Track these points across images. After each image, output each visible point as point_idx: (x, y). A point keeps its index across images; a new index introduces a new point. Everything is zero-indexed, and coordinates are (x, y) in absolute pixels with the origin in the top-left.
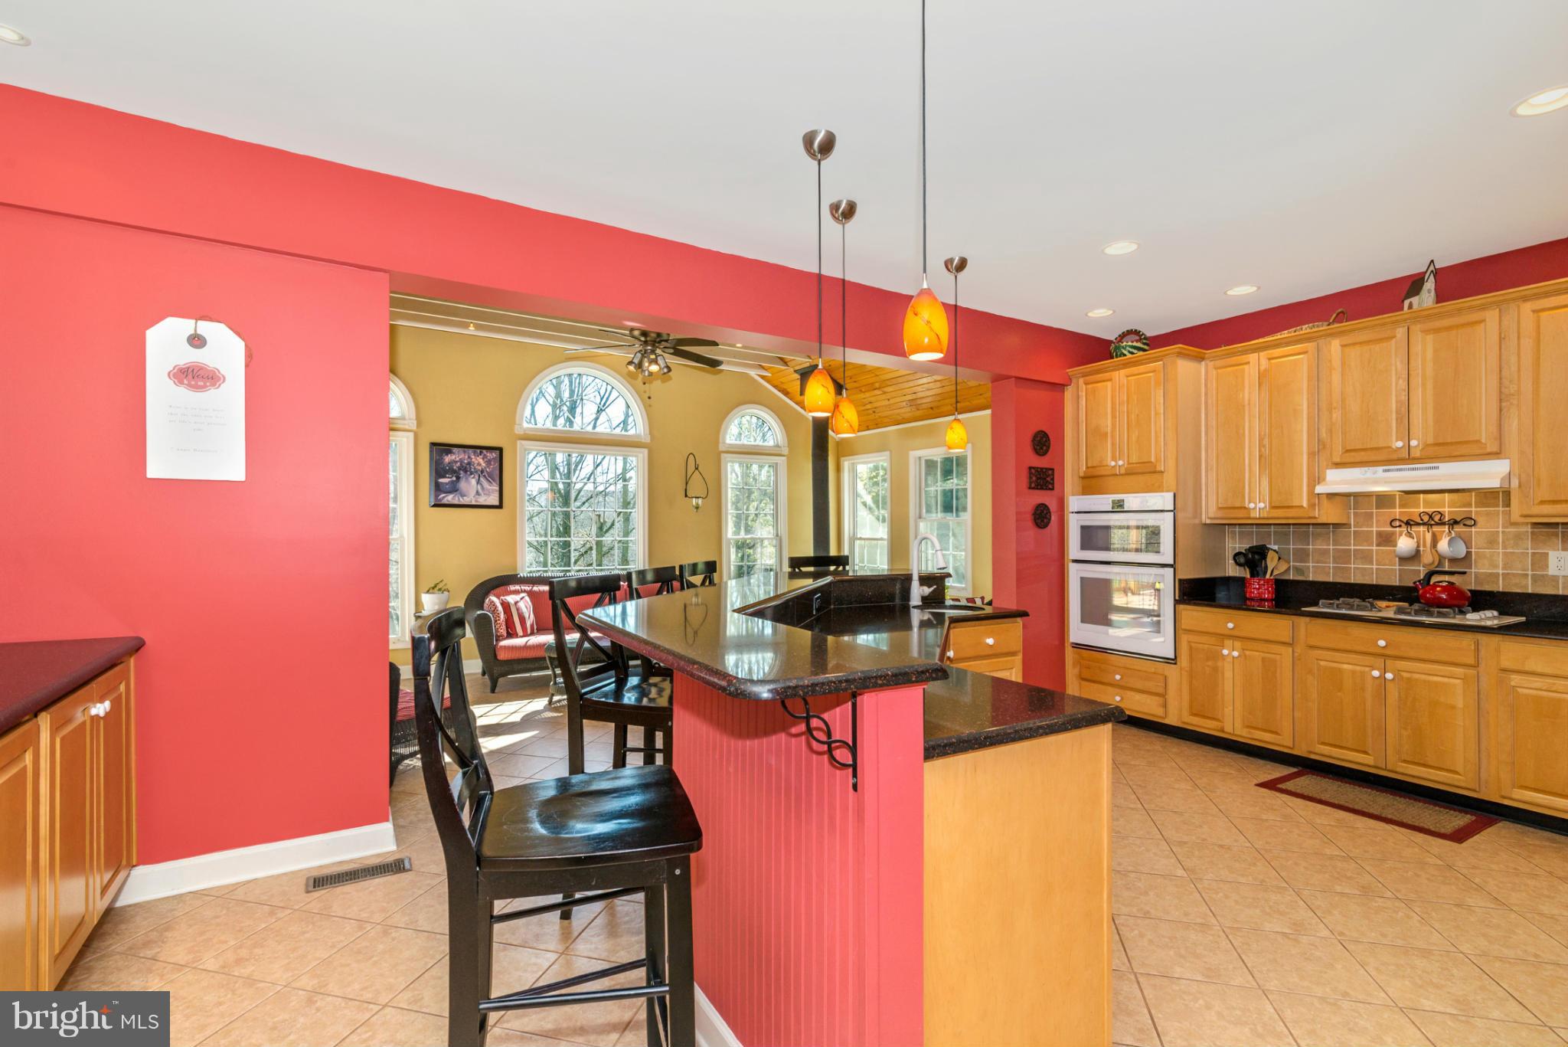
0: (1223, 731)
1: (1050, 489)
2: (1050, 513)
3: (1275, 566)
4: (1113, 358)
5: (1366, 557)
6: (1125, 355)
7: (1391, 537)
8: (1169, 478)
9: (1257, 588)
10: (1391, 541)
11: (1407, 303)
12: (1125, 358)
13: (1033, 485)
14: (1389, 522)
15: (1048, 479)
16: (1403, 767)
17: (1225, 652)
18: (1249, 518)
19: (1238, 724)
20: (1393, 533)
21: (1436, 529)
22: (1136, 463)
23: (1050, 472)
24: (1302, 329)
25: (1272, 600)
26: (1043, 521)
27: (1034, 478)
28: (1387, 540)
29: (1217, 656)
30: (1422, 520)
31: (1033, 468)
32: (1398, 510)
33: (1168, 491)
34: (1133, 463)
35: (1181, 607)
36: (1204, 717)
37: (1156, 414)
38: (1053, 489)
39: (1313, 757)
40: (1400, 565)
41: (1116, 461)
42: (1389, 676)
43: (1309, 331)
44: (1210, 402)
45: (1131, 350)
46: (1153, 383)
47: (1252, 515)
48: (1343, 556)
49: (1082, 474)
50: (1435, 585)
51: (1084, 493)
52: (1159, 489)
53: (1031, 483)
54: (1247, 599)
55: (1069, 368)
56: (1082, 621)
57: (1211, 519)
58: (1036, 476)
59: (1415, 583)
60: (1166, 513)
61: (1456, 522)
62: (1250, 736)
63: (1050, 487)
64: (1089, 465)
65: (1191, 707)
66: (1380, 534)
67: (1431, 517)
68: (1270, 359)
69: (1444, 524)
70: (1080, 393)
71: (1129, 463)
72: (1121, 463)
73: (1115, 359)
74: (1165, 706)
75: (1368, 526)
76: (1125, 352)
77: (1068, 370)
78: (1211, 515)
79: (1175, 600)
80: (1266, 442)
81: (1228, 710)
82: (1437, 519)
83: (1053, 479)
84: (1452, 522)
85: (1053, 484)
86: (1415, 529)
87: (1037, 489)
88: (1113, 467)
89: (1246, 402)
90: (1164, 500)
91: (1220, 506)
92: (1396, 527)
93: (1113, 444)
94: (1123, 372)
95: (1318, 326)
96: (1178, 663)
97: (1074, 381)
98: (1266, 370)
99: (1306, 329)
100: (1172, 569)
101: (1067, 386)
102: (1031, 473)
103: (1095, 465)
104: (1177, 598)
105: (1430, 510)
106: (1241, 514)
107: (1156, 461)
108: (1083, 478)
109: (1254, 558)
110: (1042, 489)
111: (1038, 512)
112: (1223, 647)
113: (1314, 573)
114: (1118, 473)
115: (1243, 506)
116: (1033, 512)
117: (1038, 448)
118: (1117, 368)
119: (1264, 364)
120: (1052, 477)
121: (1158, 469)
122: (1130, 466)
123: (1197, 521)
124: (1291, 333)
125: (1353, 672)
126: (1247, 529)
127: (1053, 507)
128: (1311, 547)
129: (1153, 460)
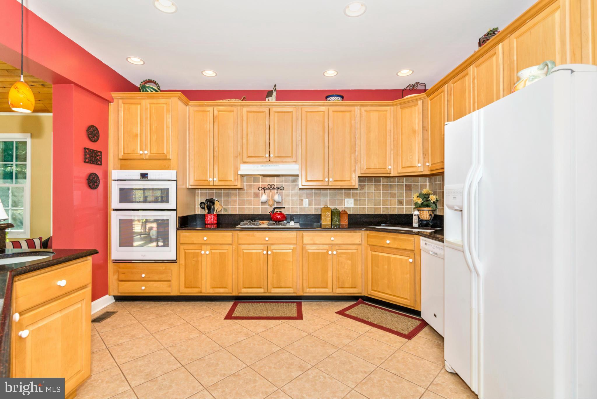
0: (201, 293)
1: (99, 164)
2: (99, 179)
3: (218, 208)
4: (141, 91)
5: (250, 203)
6: (148, 91)
7: (258, 194)
8: (173, 162)
9: (212, 219)
10: (258, 196)
11: (267, 99)
12: (148, 93)
13: (87, 160)
14: (258, 189)
15: (98, 158)
16: (274, 290)
17: (203, 252)
18: (209, 185)
19: (208, 287)
20: (259, 193)
21: (273, 191)
22: (155, 153)
23: (99, 154)
24: (231, 100)
25: (216, 224)
26: (94, 184)
27: (88, 156)
28: (257, 195)
29: (197, 255)
30: (268, 187)
31: (88, 149)
32: (260, 183)
33: (173, 170)
34: (153, 153)
35: (179, 231)
36: (192, 287)
37: (167, 127)
38: (101, 165)
39: (240, 295)
40: (261, 206)
41: (143, 151)
42: (269, 253)
43: (234, 101)
44: (191, 127)
45: (152, 90)
46: (165, 110)
47: (210, 184)
48: (242, 203)
49: (121, 157)
50: (276, 213)
51: (121, 169)
52: (167, 168)
53: (85, 159)
54: (206, 224)
55: (112, 92)
56: (120, 246)
57: (191, 185)
58: (89, 155)
59: (270, 212)
60: (172, 181)
61: (278, 189)
62: (213, 292)
63: (99, 163)
64: (126, 152)
65: (185, 284)
66: (254, 193)
67: (271, 186)
68: (218, 111)
69: (275, 189)
70: (119, 108)
71: (151, 153)
72: (146, 152)
73: (142, 92)
74: (170, 286)
75: (250, 190)
76: (149, 90)
77: (111, 93)
78: (191, 184)
79: (177, 228)
80: (217, 149)
81: (204, 282)
82: (273, 186)
83: (101, 158)
84: (277, 188)
85: (101, 161)
86: (266, 191)
87: (90, 163)
88: (141, 154)
89: (208, 130)
90: (171, 174)
91: (196, 179)
92: (260, 190)
93: (141, 141)
94: (148, 101)
95: (237, 101)
96: (178, 262)
97: (115, 101)
98: (216, 116)
99: (233, 101)
100: (176, 211)
101: (110, 103)
102: (85, 152)
103: (129, 152)
104: (178, 227)
105: (271, 184)
106: (205, 183)
107: (167, 153)
108: (121, 159)
109: (209, 204)
110: (93, 163)
111: (91, 178)
112: (201, 250)
113: (231, 210)
114: (144, 158)
115: (206, 179)
116: (87, 178)
117: (91, 136)
118: (143, 98)
119: (216, 112)
120: (100, 157)
121: (168, 157)
122: (151, 155)
123: (184, 187)
124: (227, 101)
125: (256, 253)
126: (204, 191)
127: (100, 176)
128: (230, 199)
129: (165, 152)
